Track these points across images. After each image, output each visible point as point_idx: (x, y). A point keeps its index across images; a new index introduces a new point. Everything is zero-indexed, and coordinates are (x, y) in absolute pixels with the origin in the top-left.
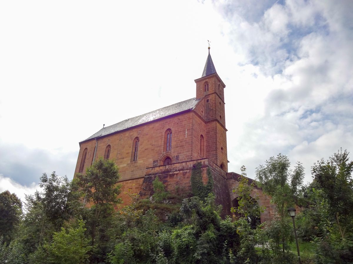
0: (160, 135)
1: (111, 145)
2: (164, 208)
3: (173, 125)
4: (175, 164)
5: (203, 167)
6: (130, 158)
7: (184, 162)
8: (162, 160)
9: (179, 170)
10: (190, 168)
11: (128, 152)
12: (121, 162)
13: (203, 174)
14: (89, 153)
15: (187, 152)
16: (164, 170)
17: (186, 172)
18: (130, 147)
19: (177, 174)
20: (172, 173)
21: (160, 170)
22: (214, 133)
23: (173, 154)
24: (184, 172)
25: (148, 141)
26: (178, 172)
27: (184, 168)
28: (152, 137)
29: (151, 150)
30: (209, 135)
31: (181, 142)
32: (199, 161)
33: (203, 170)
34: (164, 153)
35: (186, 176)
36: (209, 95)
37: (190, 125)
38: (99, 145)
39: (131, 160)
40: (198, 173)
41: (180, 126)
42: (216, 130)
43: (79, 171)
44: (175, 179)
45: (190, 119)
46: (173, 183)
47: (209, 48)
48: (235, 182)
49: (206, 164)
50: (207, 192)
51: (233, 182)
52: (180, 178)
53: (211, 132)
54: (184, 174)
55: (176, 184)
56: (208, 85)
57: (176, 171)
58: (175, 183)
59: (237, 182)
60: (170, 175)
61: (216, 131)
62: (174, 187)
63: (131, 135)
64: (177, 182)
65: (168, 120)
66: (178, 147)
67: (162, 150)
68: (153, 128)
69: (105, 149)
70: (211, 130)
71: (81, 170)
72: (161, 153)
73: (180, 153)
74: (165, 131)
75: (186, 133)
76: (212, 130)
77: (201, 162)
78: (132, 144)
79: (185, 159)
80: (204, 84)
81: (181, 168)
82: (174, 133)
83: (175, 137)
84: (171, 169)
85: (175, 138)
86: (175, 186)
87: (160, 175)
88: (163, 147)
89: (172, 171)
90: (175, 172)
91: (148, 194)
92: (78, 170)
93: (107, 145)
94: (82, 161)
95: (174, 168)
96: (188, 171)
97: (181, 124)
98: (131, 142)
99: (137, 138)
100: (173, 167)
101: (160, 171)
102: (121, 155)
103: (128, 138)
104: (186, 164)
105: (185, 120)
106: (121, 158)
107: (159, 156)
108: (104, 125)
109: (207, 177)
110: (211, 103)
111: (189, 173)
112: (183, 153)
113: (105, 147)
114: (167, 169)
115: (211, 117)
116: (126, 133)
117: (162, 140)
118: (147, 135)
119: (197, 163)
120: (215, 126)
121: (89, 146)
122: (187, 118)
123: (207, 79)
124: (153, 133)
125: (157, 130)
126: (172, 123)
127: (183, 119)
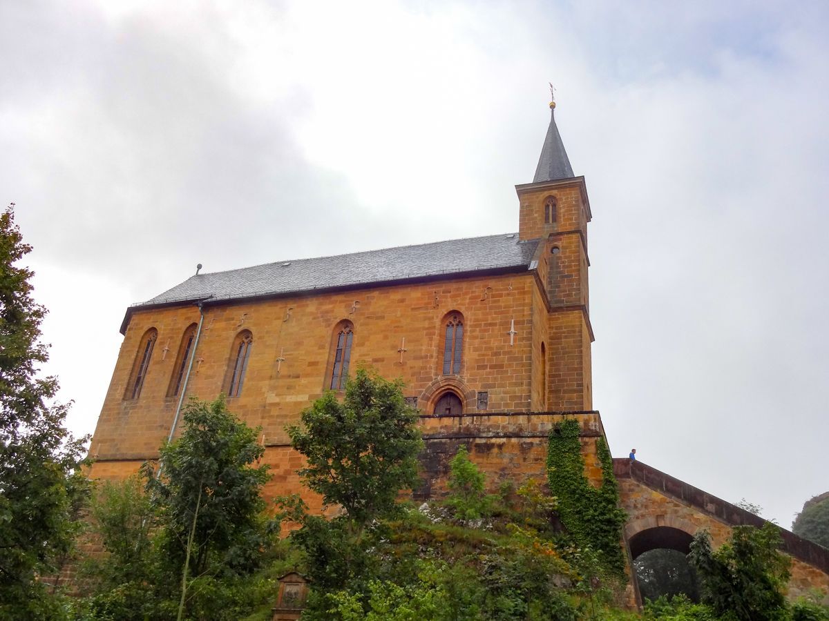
0: (427, 326)
1: (253, 330)
2: (481, 542)
3: (467, 301)
4: (492, 417)
5: (585, 436)
6: (323, 379)
7: (523, 414)
8: (433, 397)
9: (507, 436)
10: (541, 432)
11: (313, 360)
12: (289, 388)
13: (586, 456)
14: (162, 343)
15: (516, 384)
16: (455, 430)
17: (532, 443)
18: (322, 347)
19: (500, 446)
20: (483, 441)
21: (441, 428)
22: (574, 342)
23: (468, 383)
24: (525, 443)
25: (386, 337)
26: (504, 440)
27: (521, 430)
28: (398, 327)
29: (396, 364)
30: (560, 346)
31: (497, 354)
32: (570, 417)
33: (586, 444)
34: (439, 378)
35: (532, 455)
36: (561, 234)
37: (523, 310)
38: (210, 326)
39: (324, 386)
40: (570, 449)
41: (491, 308)
42: (581, 336)
43: (125, 395)
44: (495, 461)
45: (524, 293)
46: (490, 470)
47: (553, 107)
48: (638, 486)
49: (593, 428)
50: (605, 507)
51: (632, 487)
52: (511, 459)
53: (566, 337)
54: (525, 449)
55: (501, 475)
56: (554, 205)
57: (497, 436)
58: (496, 473)
59: (644, 487)
60: (478, 445)
61: (579, 338)
62: (493, 482)
63: (327, 312)
64: (503, 469)
65: (453, 286)
66: (484, 367)
67: (431, 368)
68: (402, 301)
69: (231, 340)
70: (564, 333)
71: (129, 394)
72: (430, 379)
73: (493, 386)
74: (441, 316)
75: (512, 330)
76: (568, 332)
77: (576, 421)
78: (329, 339)
79: (507, 405)
80: (544, 201)
81: (511, 429)
82: (471, 326)
83: (475, 338)
84: (479, 430)
85: (477, 341)
86: (496, 480)
87: (445, 444)
88: (434, 360)
89: (484, 435)
90: (493, 440)
91: (407, 495)
92: (120, 392)
93: (240, 330)
94: (134, 365)
95: (488, 428)
96: (537, 441)
97: (495, 302)
98: (326, 332)
99: (346, 323)
100: (488, 423)
101: (442, 430)
102: (290, 366)
103: (314, 318)
104: (529, 421)
105: (508, 295)
106: (290, 376)
107: (421, 386)
108: (199, 267)
109: (598, 464)
110: (566, 257)
111: (541, 448)
112: (503, 386)
113: (233, 334)
114: (467, 428)
115: (564, 296)
116: (308, 302)
117: (431, 339)
118: (383, 318)
119: (564, 423)
120: (578, 323)
121: (164, 323)
122: (515, 289)
123: (556, 189)
124: (402, 316)
125: (416, 309)
126: (465, 296)
127: (501, 290)
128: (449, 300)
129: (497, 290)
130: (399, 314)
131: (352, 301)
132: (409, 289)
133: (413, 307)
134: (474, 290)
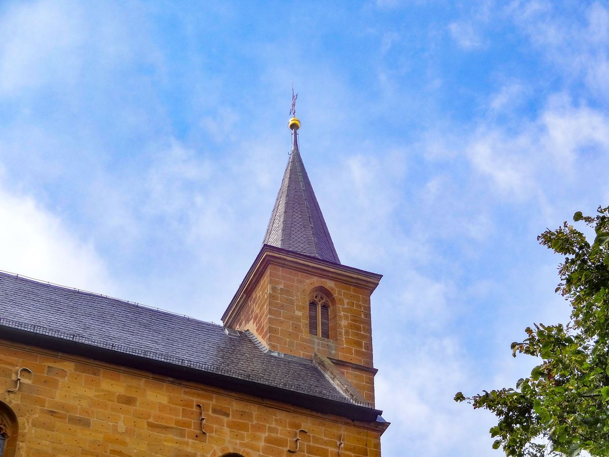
3: (262, 444)
56: (324, 307)
80: (310, 293)
118: (86, 423)
122: (350, 450)
123: (332, 279)
124: (129, 432)
125: (158, 426)
126: (258, 434)
127: (325, 443)
128: (226, 430)
129: (316, 440)
130: (122, 427)
131: (14, 365)
132: (142, 382)
133: (151, 420)
134: (274, 425)
